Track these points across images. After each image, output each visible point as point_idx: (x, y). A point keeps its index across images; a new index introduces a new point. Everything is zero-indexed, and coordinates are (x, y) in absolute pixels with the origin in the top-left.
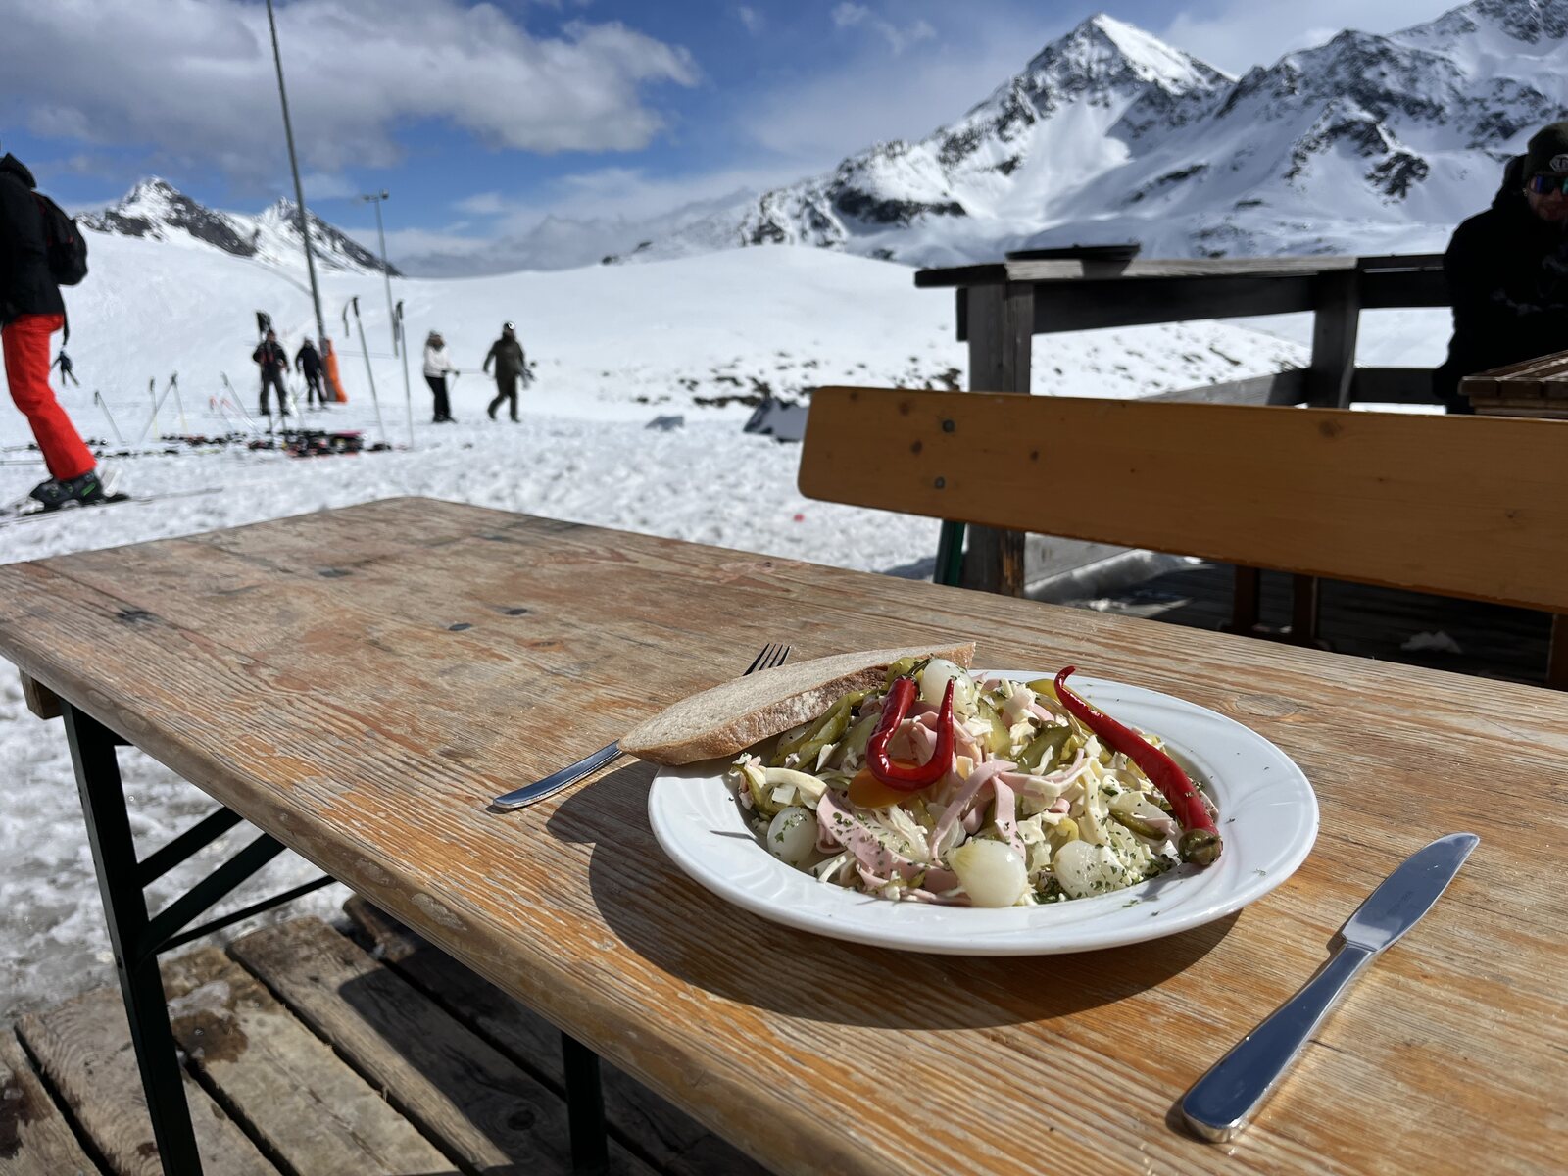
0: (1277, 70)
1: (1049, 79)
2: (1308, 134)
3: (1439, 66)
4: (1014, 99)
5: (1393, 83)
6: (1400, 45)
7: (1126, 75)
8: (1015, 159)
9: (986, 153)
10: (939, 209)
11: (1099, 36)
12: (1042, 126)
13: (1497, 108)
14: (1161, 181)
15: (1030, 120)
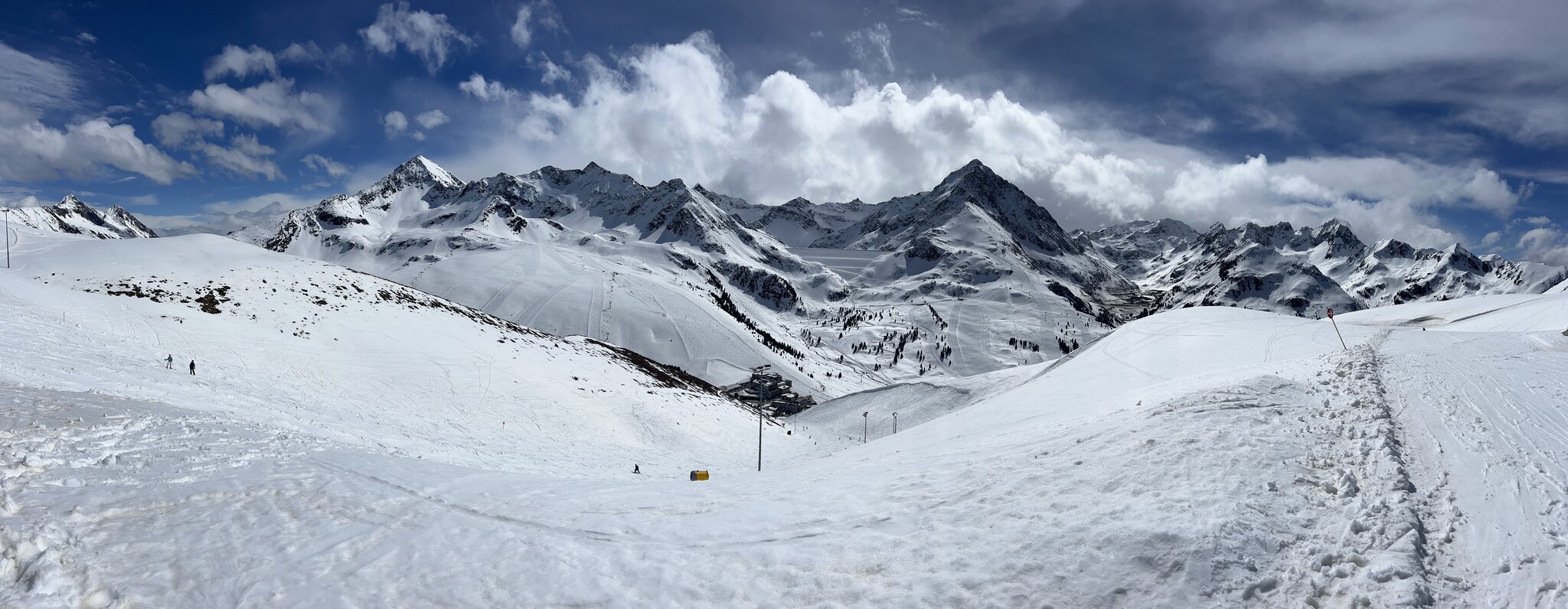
0: (478, 183)
1: (401, 176)
2: (489, 207)
3: (531, 189)
4: (388, 182)
5: (516, 193)
6: (519, 180)
7: (429, 178)
8: (388, 205)
9: (377, 201)
10: (358, 222)
11: (420, 163)
12: (398, 193)
13: (549, 205)
14: (440, 218)
15: (394, 191)
